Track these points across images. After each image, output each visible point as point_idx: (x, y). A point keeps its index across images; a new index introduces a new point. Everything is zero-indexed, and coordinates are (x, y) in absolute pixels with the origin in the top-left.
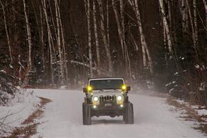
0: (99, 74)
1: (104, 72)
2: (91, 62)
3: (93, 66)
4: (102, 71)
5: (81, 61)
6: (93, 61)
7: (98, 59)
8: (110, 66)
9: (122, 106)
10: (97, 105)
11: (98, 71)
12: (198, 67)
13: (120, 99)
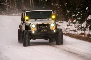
0: (11, 8)
1: (13, 7)
2: (7, 3)
3: (8, 5)
4: (12, 7)
5: (2, 3)
6: (8, 2)
7: (10, 2)
8: (16, 4)
9: (55, 31)
10: (35, 31)
11: (10, 7)
12: (53, 4)
13: (52, 25)
